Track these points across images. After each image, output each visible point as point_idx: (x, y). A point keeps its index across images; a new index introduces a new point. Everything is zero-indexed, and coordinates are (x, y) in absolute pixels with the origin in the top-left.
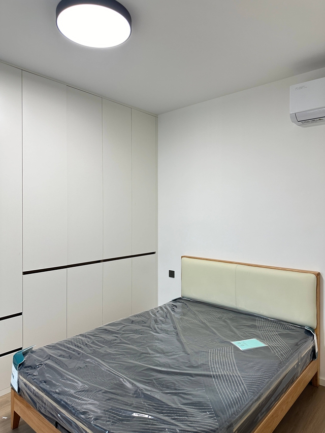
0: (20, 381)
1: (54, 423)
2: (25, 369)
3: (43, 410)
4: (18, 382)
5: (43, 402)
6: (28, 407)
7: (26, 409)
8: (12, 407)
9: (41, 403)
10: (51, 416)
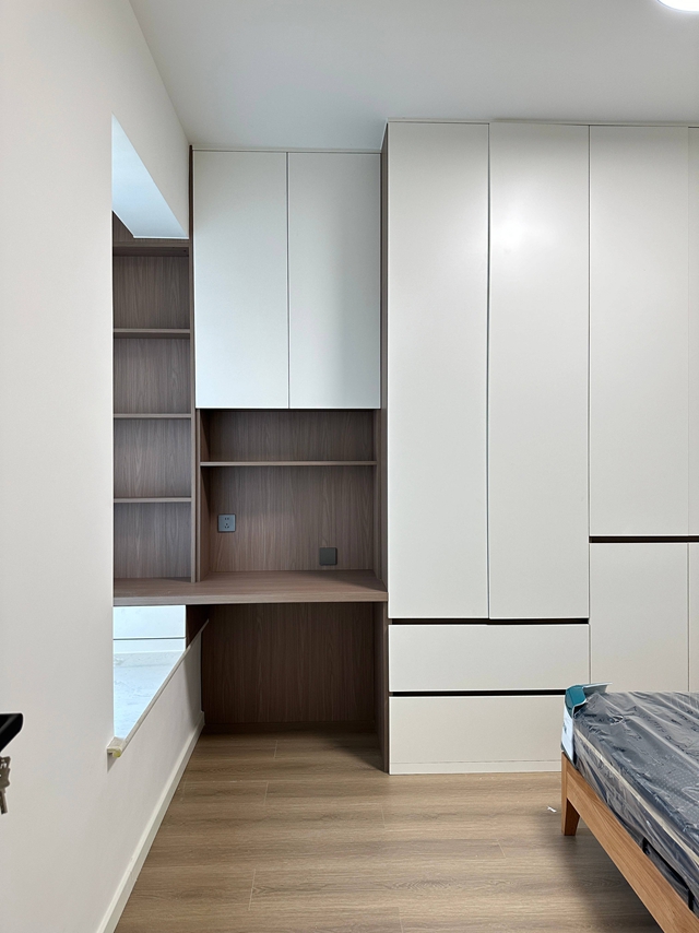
0: (576, 739)
1: (641, 841)
2: (586, 719)
3: (618, 808)
4: (574, 741)
5: (618, 790)
6: (591, 795)
7: (588, 801)
8: (564, 793)
9: (615, 792)
10: (634, 825)
